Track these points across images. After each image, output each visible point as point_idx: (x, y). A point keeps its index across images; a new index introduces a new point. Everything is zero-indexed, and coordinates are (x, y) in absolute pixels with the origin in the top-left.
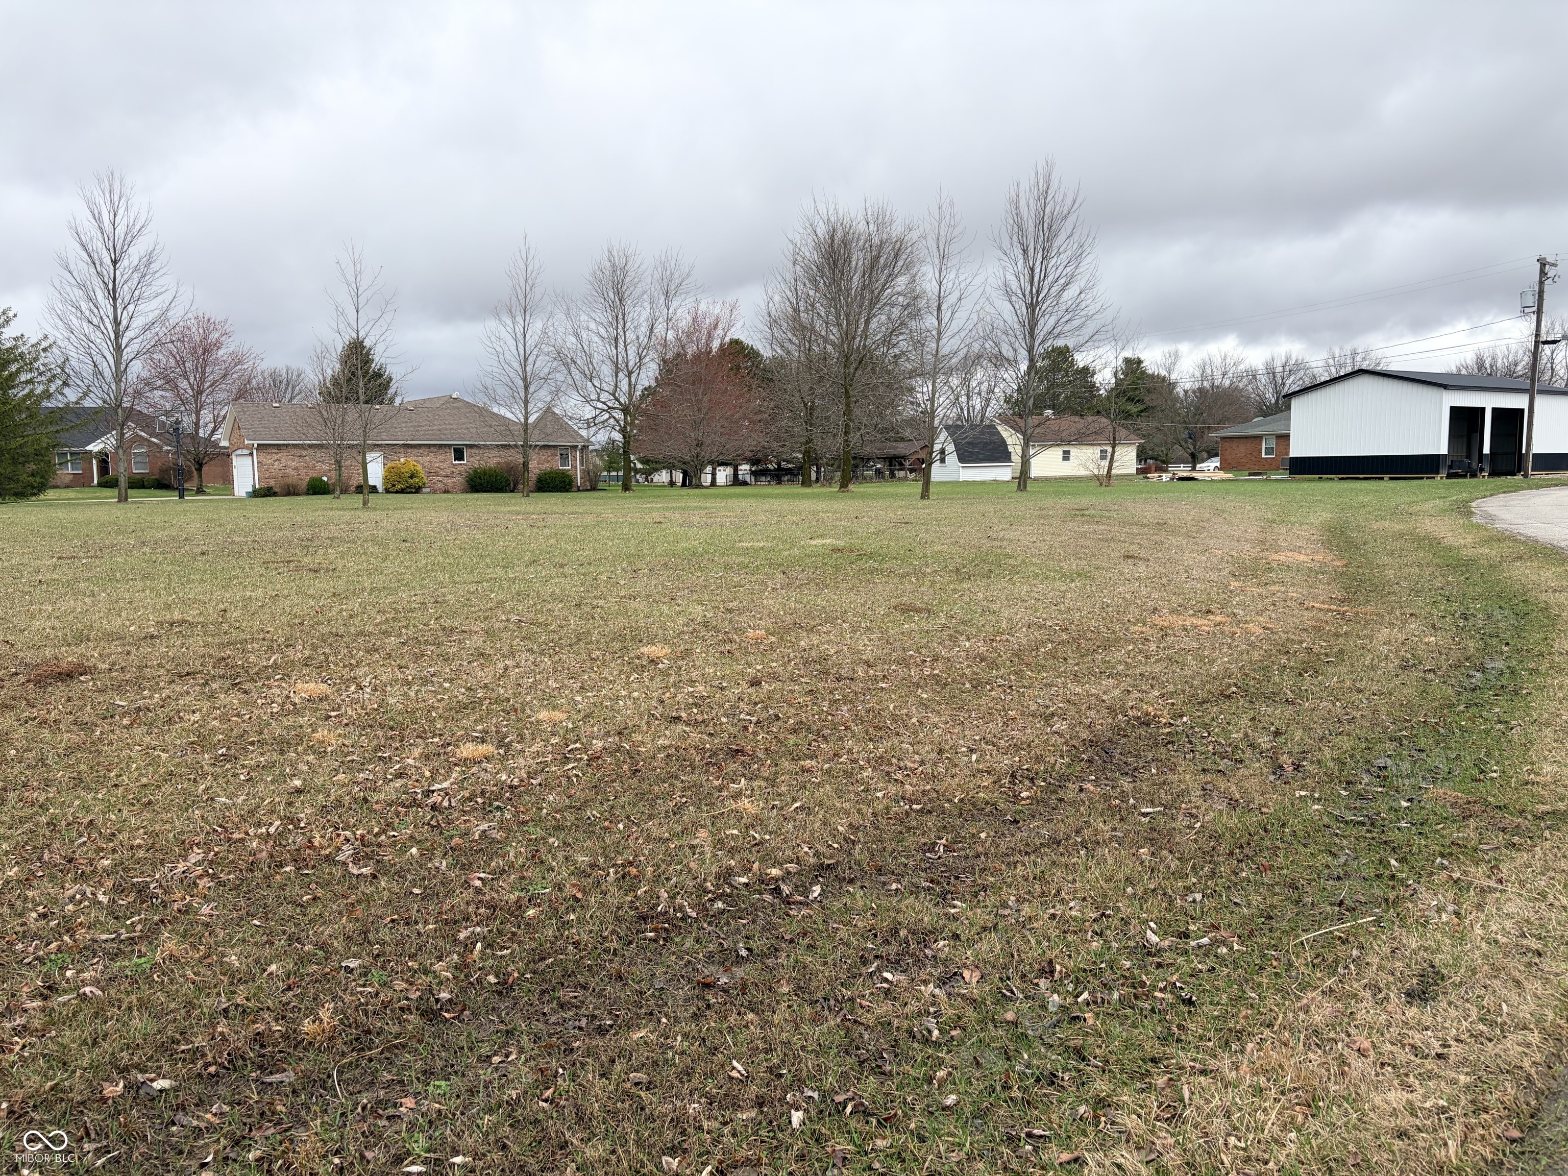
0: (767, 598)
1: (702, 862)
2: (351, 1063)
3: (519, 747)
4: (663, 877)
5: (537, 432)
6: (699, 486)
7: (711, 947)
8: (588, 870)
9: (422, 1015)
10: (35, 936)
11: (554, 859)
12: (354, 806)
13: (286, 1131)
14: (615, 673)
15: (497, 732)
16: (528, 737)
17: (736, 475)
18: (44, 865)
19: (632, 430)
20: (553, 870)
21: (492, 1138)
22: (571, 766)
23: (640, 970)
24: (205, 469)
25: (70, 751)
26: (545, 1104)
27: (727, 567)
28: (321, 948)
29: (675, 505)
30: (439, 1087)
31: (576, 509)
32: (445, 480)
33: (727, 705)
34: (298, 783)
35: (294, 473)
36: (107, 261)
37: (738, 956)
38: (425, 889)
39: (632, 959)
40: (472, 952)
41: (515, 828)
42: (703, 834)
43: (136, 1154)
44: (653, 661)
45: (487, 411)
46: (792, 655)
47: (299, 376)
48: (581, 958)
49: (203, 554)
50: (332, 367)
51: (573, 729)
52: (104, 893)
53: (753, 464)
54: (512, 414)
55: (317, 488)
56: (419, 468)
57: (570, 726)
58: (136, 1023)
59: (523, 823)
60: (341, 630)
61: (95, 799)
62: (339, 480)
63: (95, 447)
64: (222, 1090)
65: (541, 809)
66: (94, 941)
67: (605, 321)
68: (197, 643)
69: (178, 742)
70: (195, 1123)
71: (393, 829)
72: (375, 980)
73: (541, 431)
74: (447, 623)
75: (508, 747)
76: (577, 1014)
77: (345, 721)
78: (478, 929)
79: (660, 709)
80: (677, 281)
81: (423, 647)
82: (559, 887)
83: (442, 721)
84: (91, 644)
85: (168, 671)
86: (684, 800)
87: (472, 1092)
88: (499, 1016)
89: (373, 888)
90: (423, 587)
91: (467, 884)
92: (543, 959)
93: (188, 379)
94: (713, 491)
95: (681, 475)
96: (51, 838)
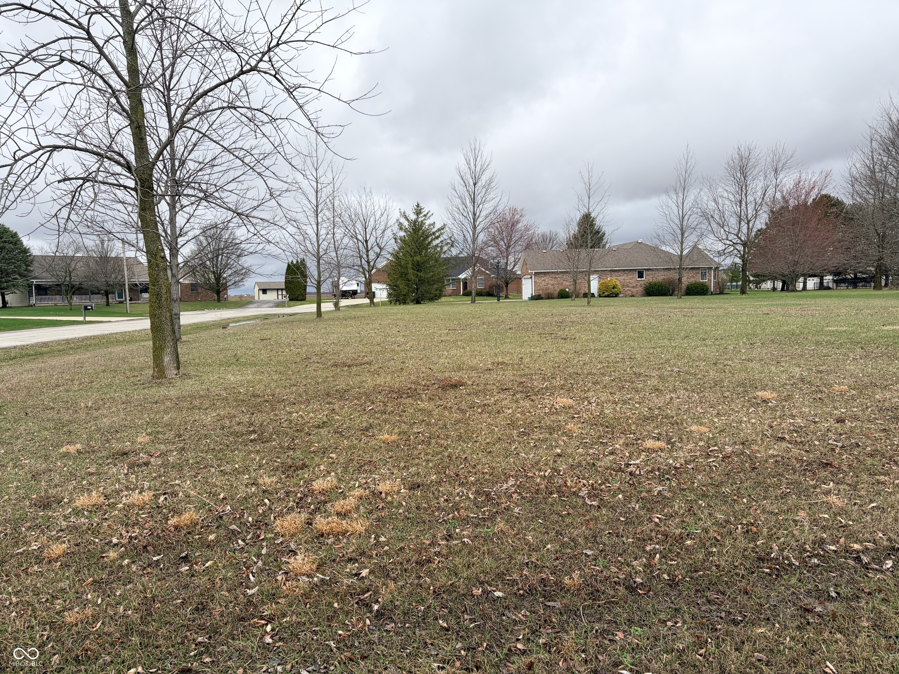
0: (849, 364)
1: (803, 532)
2: (589, 605)
3: (680, 445)
4: (774, 536)
5: (687, 260)
6: (794, 290)
7: (810, 586)
8: (724, 524)
9: (626, 588)
10: (443, 510)
11: (702, 513)
12: (588, 467)
13: (557, 632)
14: (739, 406)
15: (667, 435)
16: (685, 440)
17: (821, 283)
18: (447, 476)
19: (748, 257)
20: (702, 520)
21: (668, 668)
22: (712, 460)
23: (759, 590)
24: (509, 286)
25: (458, 422)
26: (700, 657)
27: (818, 343)
28: (572, 541)
29: (777, 303)
30: (637, 631)
31: (711, 305)
32: (632, 290)
33: (819, 434)
34: (559, 451)
35: (552, 287)
36: (472, 184)
37: (829, 596)
38: (627, 518)
39: (754, 583)
40: (654, 559)
41: (678, 492)
42: (802, 514)
43: (487, 626)
44: (765, 401)
45: (658, 248)
46: (869, 404)
47: (556, 235)
48: (721, 575)
49: (510, 329)
50: (574, 229)
51: (713, 438)
52: (472, 494)
53: (835, 275)
54: (673, 250)
55: (563, 295)
56: (618, 283)
57: (711, 436)
58: (486, 560)
59: (683, 490)
60: (580, 371)
61: (467, 447)
62: (575, 290)
63: (462, 276)
64: (526, 604)
65: (694, 483)
66: (468, 516)
67: (733, 191)
68: (509, 373)
69: (502, 423)
70: (514, 617)
71: (609, 483)
72: (601, 563)
73: (690, 259)
74: (637, 370)
75: (673, 444)
76: (719, 609)
77: (582, 421)
78: (657, 547)
79: (770, 431)
80: (783, 162)
81: (623, 383)
82: (706, 531)
83: (634, 426)
84: (464, 372)
85: (497, 387)
86: (788, 490)
87: (656, 639)
88: (670, 599)
89: (598, 514)
90: (622, 349)
91: (650, 520)
92: (696, 571)
93: (504, 241)
94: (804, 293)
95: (781, 284)
96: (449, 463)
